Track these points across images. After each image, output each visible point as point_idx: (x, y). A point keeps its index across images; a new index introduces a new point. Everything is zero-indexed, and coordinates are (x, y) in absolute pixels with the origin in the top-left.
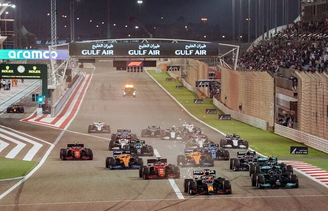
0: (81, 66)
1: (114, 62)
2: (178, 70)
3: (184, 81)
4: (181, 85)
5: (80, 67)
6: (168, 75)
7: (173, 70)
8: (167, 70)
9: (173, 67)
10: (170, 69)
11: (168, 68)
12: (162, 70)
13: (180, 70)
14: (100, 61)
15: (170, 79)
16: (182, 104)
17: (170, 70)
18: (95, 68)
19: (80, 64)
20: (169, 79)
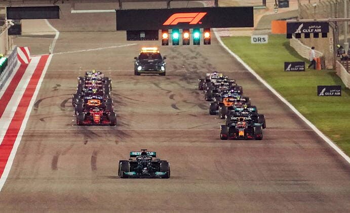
0: (16, 31)
1: (120, 14)
2: (325, 35)
3: (343, 69)
4: (333, 84)
5: (10, 33)
6: (292, 51)
7: (307, 35)
8: (289, 36)
9: (307, 25)
10: (298, 31)
11: (291, 29)
12: (270, 36)
13: (330, 35)
14: (73, 11)
15: (297, 65)
16: (337, 143)
17: (298, 36)
18: (58, 34)
19: (10, 23)
20: (294, 64)
